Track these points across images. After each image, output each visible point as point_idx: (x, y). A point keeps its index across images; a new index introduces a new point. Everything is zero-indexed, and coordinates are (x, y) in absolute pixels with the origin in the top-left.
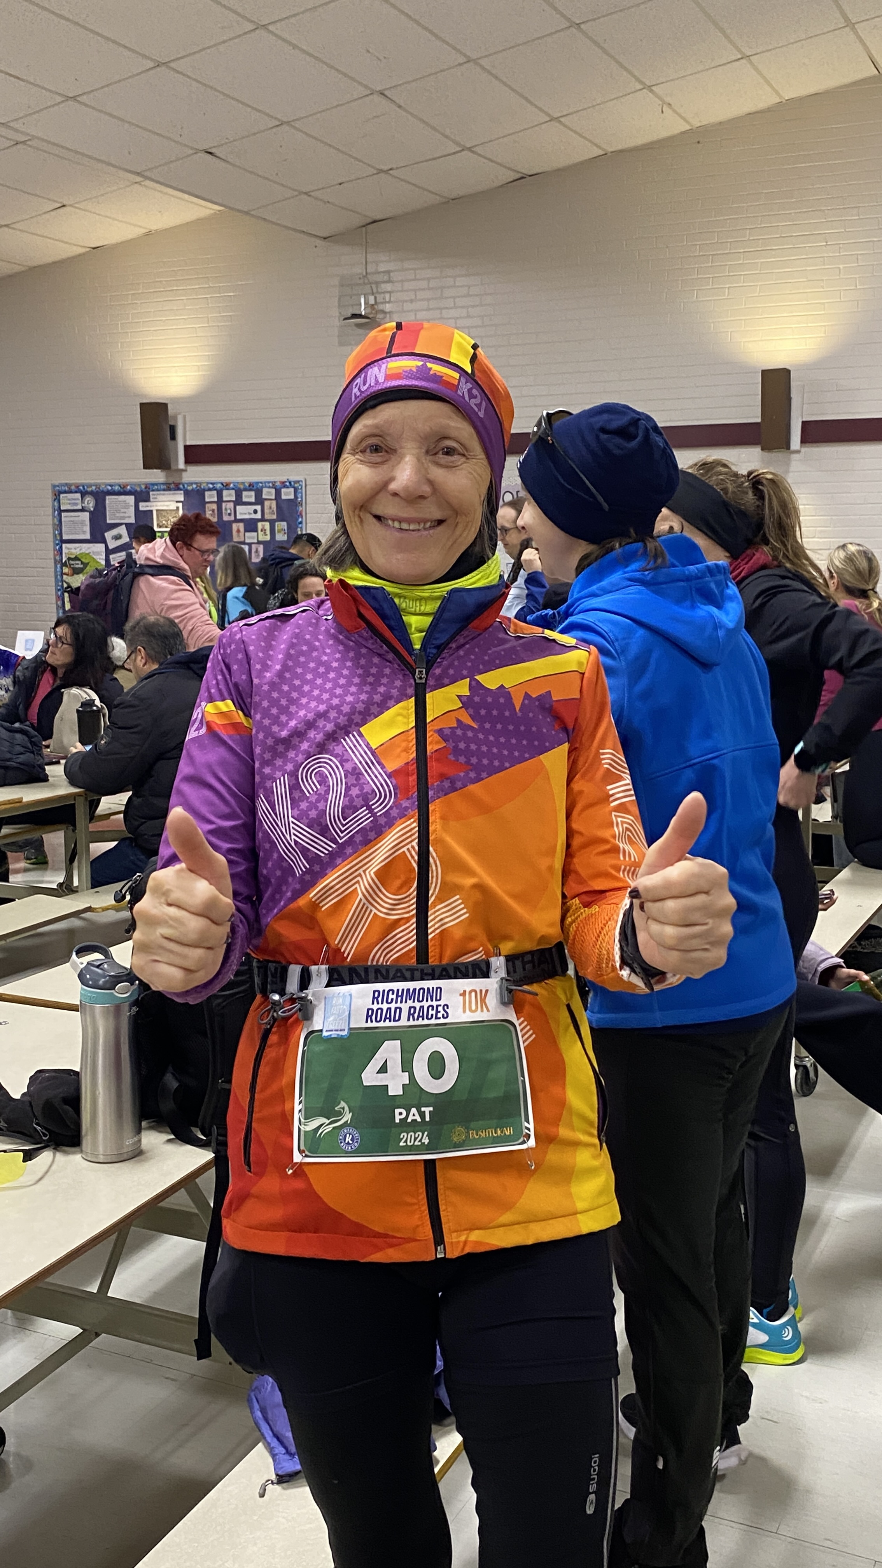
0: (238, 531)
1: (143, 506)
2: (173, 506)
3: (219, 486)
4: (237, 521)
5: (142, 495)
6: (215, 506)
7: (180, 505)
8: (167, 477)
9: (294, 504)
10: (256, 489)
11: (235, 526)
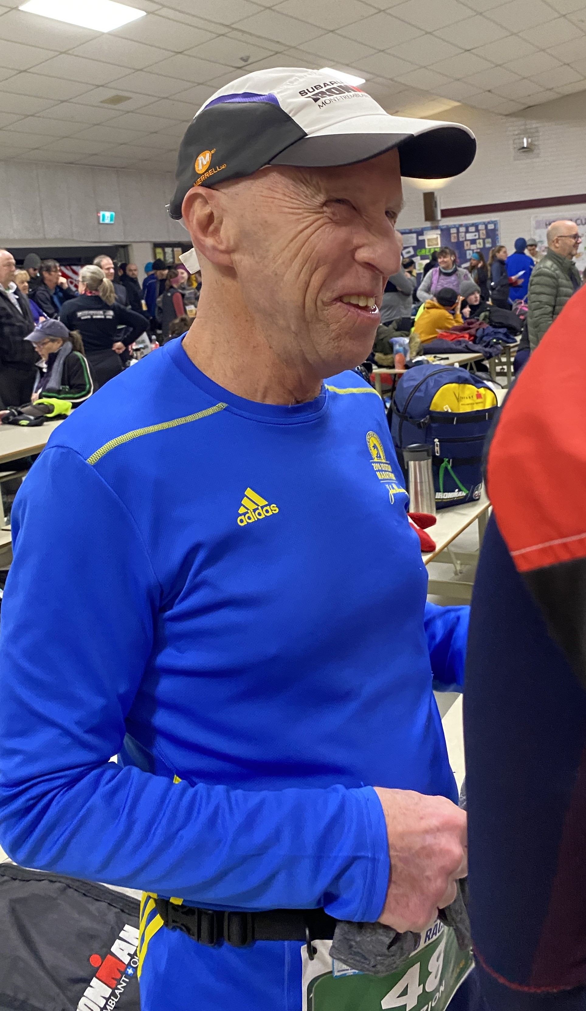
0: (467, 245)
1: (421, 238)
2: (435, 236)
3: (457, 226)
4: (466, 240)
5: (420, 233)
6: (455, 235)
7: (439, 236)
8: (432, 223)
9: (495, 230)
10: (476, 226)
11: (465, 243)
